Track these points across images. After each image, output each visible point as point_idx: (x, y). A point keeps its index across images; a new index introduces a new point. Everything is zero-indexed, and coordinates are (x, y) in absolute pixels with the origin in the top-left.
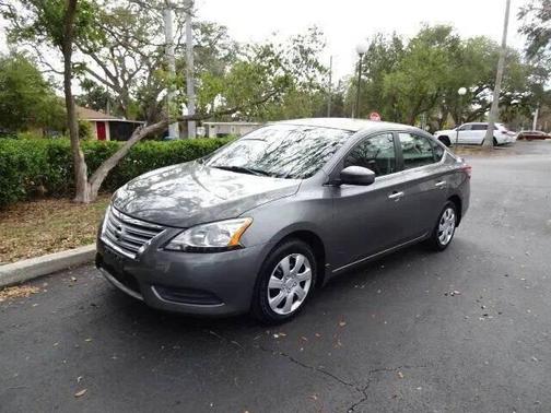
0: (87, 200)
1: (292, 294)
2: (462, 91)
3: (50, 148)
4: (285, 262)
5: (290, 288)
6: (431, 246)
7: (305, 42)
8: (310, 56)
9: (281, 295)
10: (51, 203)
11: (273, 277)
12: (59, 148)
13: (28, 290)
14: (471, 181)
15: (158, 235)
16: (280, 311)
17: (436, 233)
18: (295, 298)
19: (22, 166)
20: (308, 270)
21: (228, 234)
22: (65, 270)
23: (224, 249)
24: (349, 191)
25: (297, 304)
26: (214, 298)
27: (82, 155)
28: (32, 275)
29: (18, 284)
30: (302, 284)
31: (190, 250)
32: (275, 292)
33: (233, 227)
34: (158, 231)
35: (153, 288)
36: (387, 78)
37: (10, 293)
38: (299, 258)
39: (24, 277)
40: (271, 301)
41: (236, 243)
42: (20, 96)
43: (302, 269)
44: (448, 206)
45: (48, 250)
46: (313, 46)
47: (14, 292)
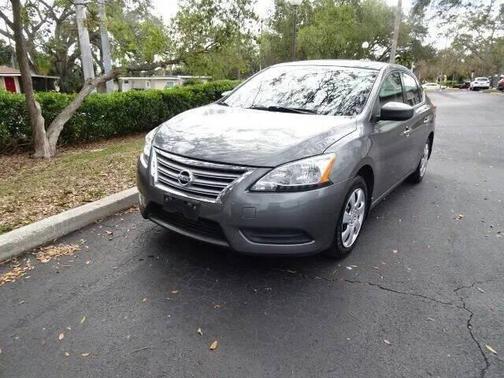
1: (353, 228)
4: (352, 197)
5: (353, 222)
9: (348, 228)
11: (345, 212)
13: (68, 248)
15: (241, 177)
16: (346, 244)
18: (355, 231)
20: (363, 204)
22: (92, 224)
27: (39, 106)
28: (64, 231)
29: (53, 243)
32: (345, 226)
33: (323, 164)
35: (240, 233)
37: (51, 253)
38: (360, 193)
39: (56, 235)
40: (343, 234)
41: (326, 180)
43: (360, 204)
45: (63, 206)
47: (53, 251)
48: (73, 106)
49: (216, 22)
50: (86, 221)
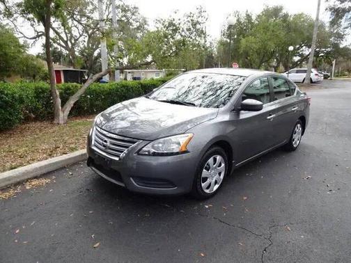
0: (61, 122)
1: (214, 180)
2: (291, 48)
3: (36, 89)
4: (211, 161)
5: (213, 177)
6: (288, 148)
7: (195, 16)
8: (198, 26)
9: (208, 181)
10: (38, 124)
11: (204, 170)
12: (41, 88)
13: (44, 181)
14: (311, 107)
15: (133, 145)
16: (207, 191)
17: (291, 140)
18: (216, 183)
19: (21, 101)
20: (223, 165)
21: (179, 144)
22: (63, 168)
23: (177, 153)
24: (245, 115)
25: (217, 186)
26: (172, 184)
27: (58, 93)
28: (44, 171)
29: (36, 178)
30: (220, 174)
31: (154, 154)
32: (205, 179)
33: (182, 139)
34: (134, 143)
35: (131, 179)
36: (243, 41)
37: (33, 183)
38: (218, 158)
39: (39, 173)
40: (203, 185)
41: (184, 150)
42: (6, 54)
43: (220, 165)
44: (298, 123)
45: (50, 155)
46: (200, 20)
47: (35, 182)
48: (80, 92)
49: (178, 37)
50: (60, 165)
